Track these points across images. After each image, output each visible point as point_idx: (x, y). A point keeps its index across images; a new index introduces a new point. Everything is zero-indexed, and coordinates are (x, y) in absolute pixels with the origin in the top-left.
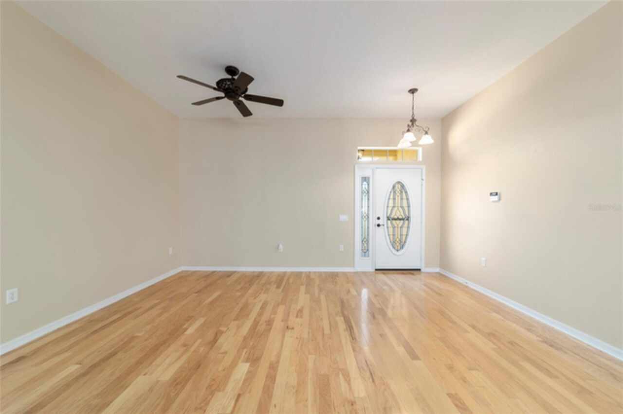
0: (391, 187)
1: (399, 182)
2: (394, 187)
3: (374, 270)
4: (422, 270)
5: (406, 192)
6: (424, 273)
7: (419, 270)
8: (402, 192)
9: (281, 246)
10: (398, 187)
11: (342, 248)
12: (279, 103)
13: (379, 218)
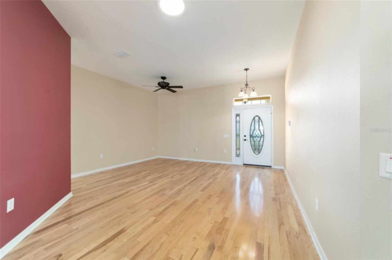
0: (252, 118)
1: (257, 116)
2: (254, 118)
3: (243, 164)
4: (272, 167)
5: (261, 121)
6: (273, 168)
7: (271, 167)
8: (259, 121)
9: (196, 149)
10: (257, 118)
11: (225, 151)
12: (181, 87)
13: (245, 136)
